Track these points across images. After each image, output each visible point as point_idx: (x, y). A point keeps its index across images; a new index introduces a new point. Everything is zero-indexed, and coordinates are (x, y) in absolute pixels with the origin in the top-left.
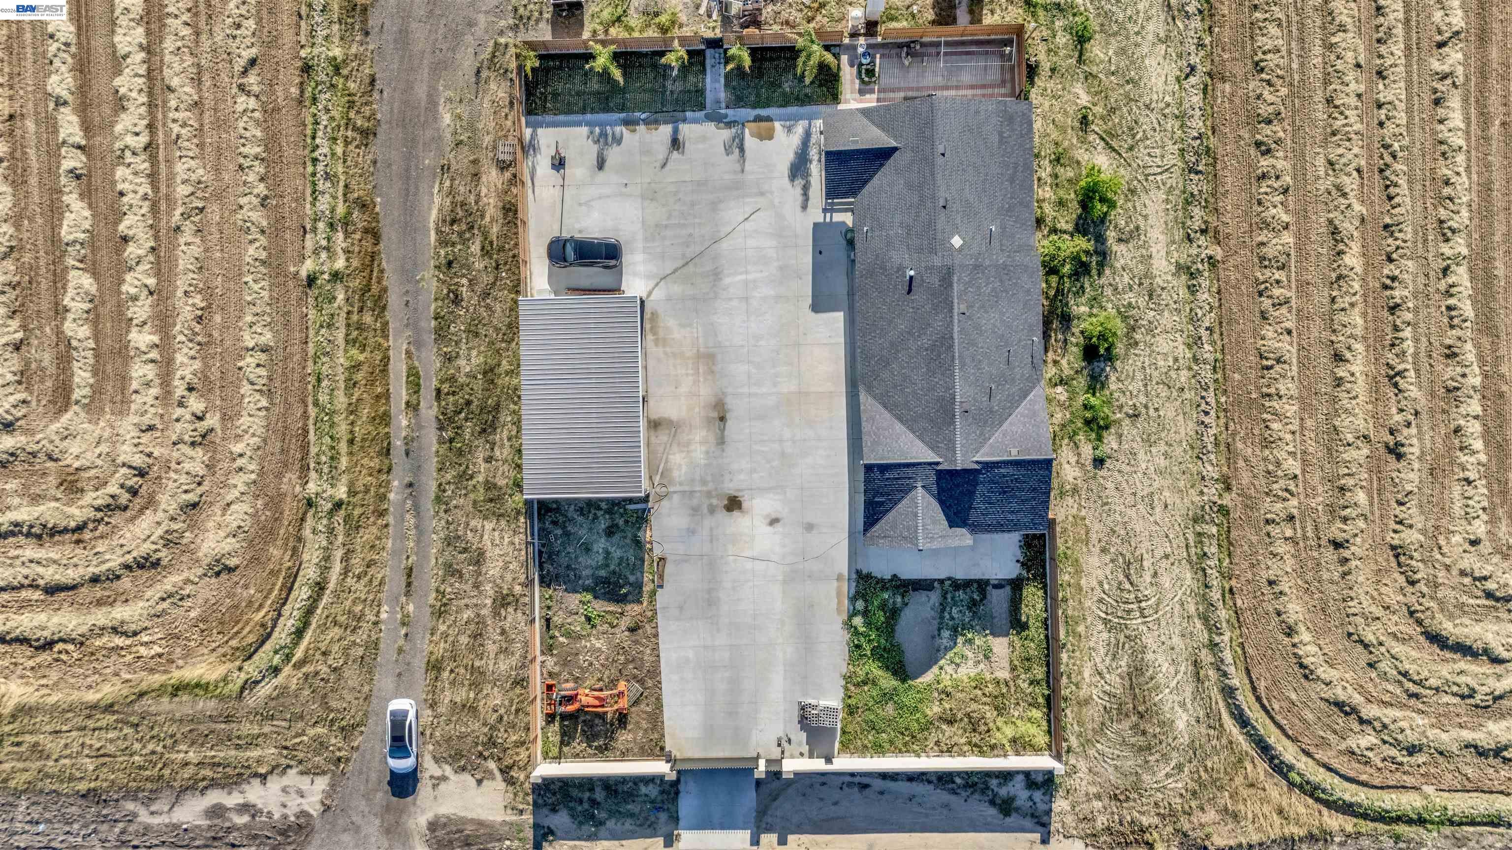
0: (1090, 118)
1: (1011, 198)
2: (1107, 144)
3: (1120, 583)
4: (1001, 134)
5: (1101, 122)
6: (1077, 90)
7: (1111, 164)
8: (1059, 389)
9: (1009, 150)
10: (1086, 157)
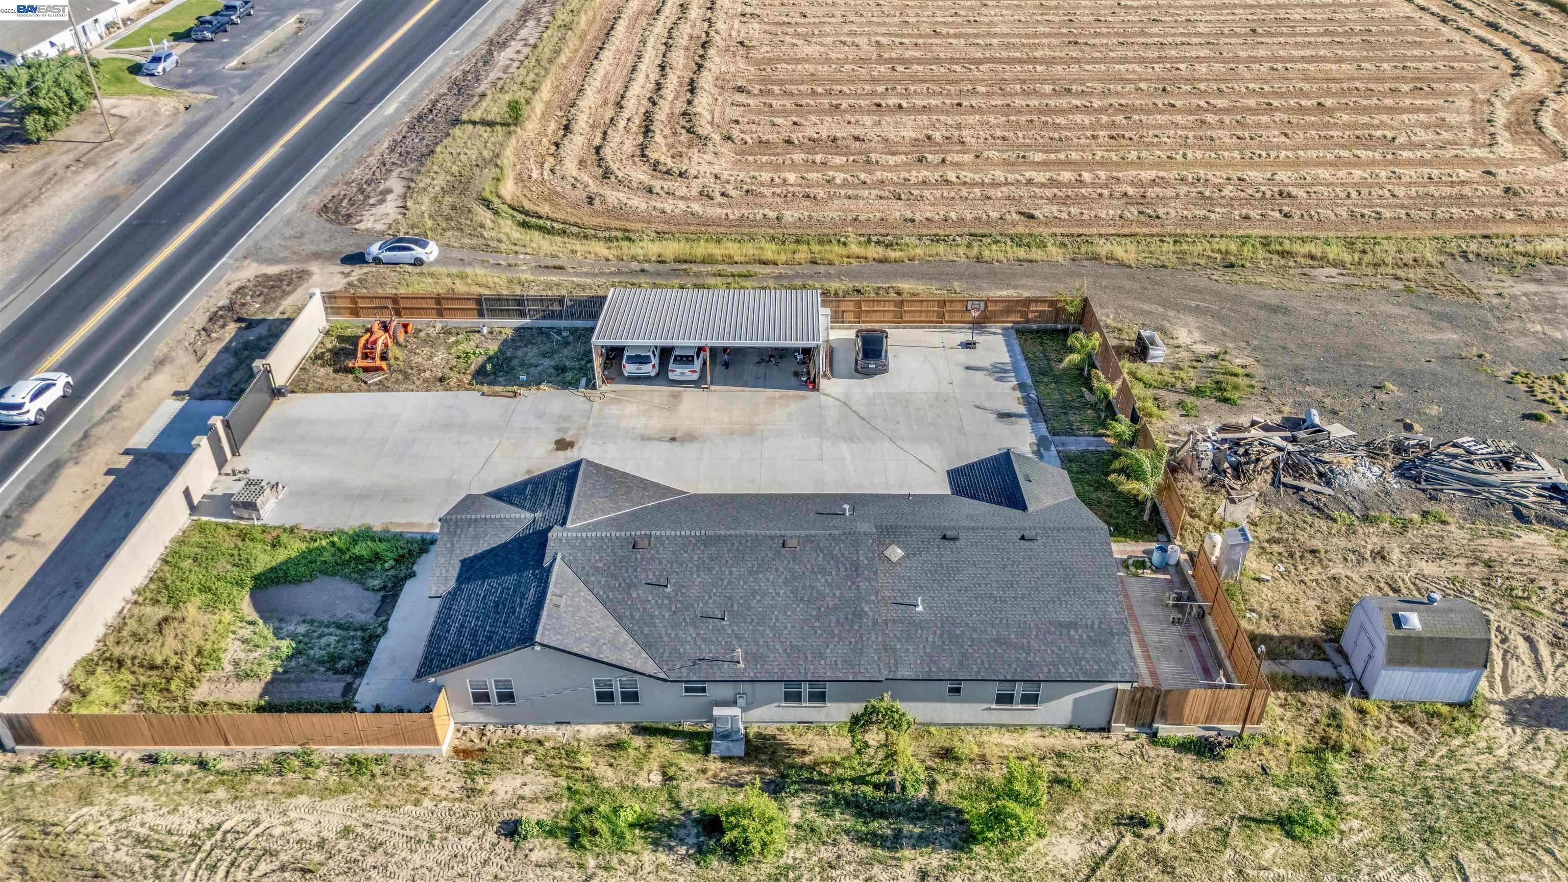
0: (1146, 832)
1: (972, 640)
2: (1103, 859)
3: (273, 854)
4: (1073, 625)
5: (1141, 849)
6: (1190, 815)
7: (1065, 865)
8: (656, 778)
9: (1049, 638)
10: (1071, 824)
